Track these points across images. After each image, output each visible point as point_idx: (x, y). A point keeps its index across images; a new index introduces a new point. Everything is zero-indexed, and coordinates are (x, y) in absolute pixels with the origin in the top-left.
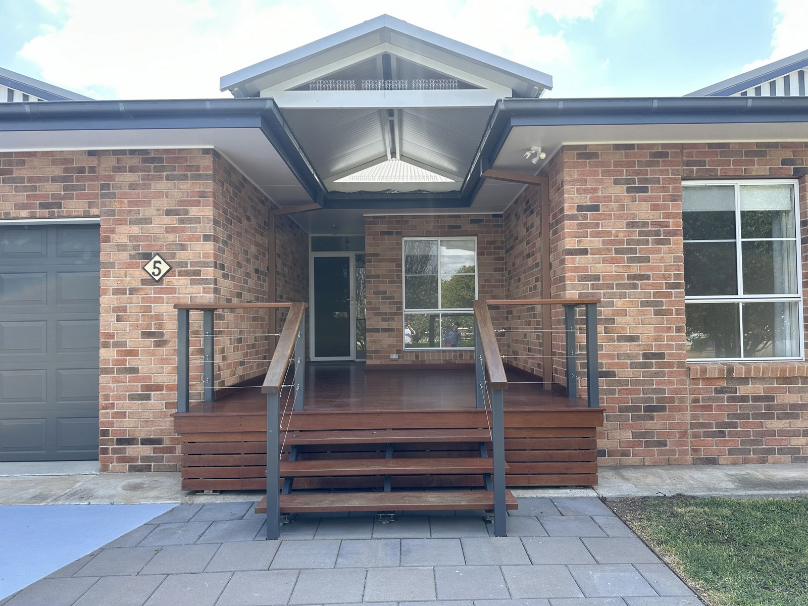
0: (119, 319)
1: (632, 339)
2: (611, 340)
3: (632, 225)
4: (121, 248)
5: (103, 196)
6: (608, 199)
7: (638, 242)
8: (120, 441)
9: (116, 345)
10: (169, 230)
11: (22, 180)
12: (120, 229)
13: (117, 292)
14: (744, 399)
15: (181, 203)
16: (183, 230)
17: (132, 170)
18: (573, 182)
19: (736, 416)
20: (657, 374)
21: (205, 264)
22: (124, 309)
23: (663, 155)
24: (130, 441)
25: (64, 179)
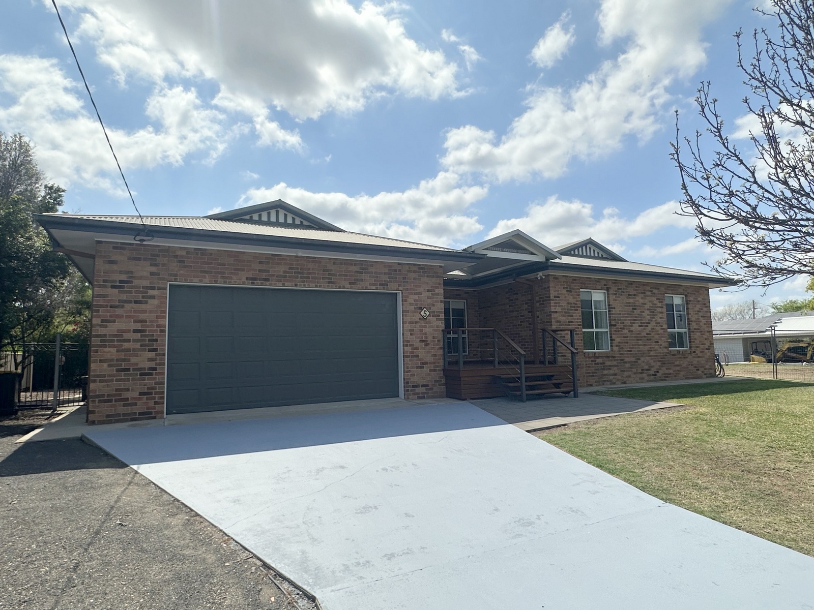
0: (411, 334)
3: (568, 303)
4: (411, 304)
5: (404, 282)
6: (561, 294)
7: (570, 310)
8: (413, 386)
9: (411, 345)
10: (428, 298)
11: (372, 273)
12: (411, 296)
13: (410, 323)
15: (432, 287)
16: (433, 298)
17: (415, 272)
18: (552, 287)
21: (441, 313)
22: (413, 330)
23: (574, 280)
24: (417, 386)
25: (389, 274)
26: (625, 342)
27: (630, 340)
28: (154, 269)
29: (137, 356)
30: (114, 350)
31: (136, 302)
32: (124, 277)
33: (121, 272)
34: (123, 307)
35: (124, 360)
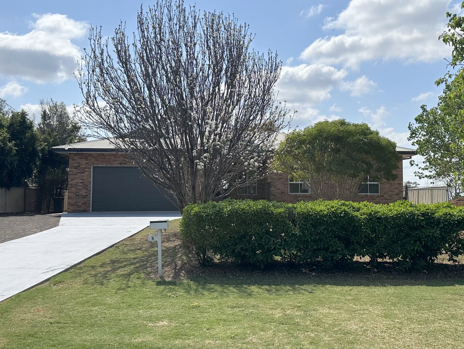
1: (279, 189)
28: (87, 162)
29: (81, 191)
30: (74, 189)
31: (81, 173)
32: (77, 165)
33: (77, 163)
34: (77, 175)
35: (78, 192)
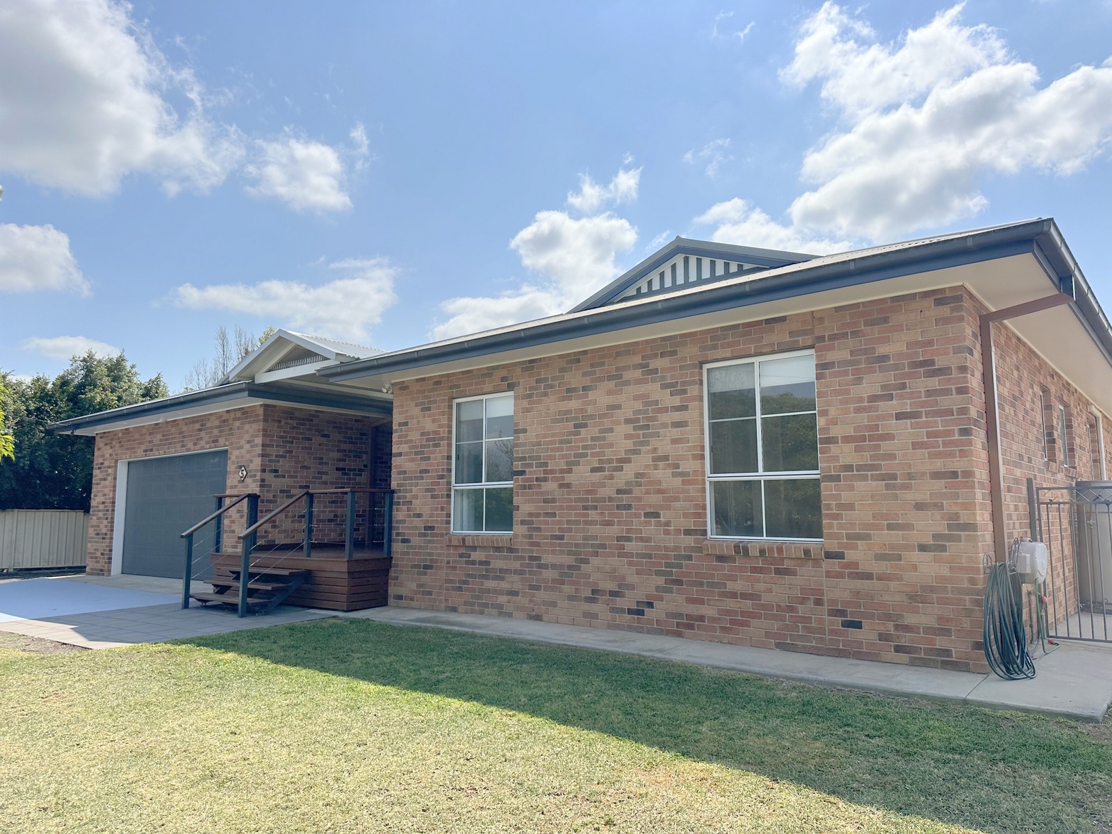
1: (419, 516)
2: (410, 517)
3: (422, 434)
4: (233, 463)
5: (230, 435)
6: (412, 417)
7: (425, 446)
10: (248, 452)
11: (209, 428)
12: (234, 452)
13: (230, 486)
14: (473, 562)
15: (252, 436)
16: (252, 451)
17: (239, 419)
19: (469, 575)
20: (430, 541)
21: (258, 471)
23: (438, 383)
25: (219, 427)
26: (547, 514)
27: (561, 508)
28: (111, 451)
30: (96, 518)
31: (104, 479)
32: (102, 460)
35: (98, 526)
